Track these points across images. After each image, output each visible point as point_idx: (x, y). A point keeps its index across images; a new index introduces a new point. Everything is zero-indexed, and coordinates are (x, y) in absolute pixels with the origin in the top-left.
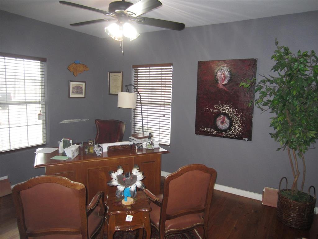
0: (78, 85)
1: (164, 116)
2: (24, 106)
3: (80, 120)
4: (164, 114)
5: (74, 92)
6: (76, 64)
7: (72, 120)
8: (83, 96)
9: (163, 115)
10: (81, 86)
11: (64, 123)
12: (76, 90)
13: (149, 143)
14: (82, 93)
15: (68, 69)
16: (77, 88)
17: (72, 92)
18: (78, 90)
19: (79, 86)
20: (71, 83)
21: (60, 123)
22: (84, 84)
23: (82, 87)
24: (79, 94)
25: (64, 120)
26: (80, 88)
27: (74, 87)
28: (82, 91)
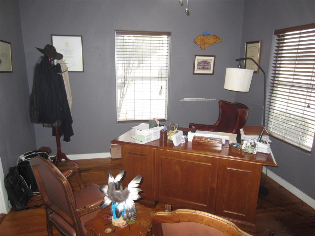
0: (205, 60)
1: (309, 107)
2: (149, 81)
3: (205, 99)
4: (309, 104)
5: (200, 68)
6: (204, 35)
7: (195, 99)
8: (211, 72)
9: (306, 105)
10: (208, 61)
11: (186, 101)
12: (203, 65)
13: (251, 143)
14: (210, 69)
15: (194, 42)
16: (204, 63)
17: (198, 68)
18: (205, 65)
19: (207, 61)
20: (197, 57)
21: (181, 100)
22: (212, 58)
23: (210, 63)
24: (205, 70)
25: (186, 98)
26: (208, 64)
27: (200, 62)
28: (210, 66)
